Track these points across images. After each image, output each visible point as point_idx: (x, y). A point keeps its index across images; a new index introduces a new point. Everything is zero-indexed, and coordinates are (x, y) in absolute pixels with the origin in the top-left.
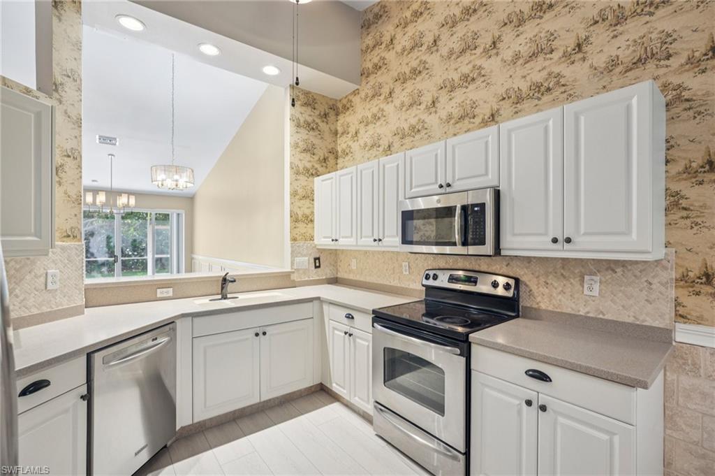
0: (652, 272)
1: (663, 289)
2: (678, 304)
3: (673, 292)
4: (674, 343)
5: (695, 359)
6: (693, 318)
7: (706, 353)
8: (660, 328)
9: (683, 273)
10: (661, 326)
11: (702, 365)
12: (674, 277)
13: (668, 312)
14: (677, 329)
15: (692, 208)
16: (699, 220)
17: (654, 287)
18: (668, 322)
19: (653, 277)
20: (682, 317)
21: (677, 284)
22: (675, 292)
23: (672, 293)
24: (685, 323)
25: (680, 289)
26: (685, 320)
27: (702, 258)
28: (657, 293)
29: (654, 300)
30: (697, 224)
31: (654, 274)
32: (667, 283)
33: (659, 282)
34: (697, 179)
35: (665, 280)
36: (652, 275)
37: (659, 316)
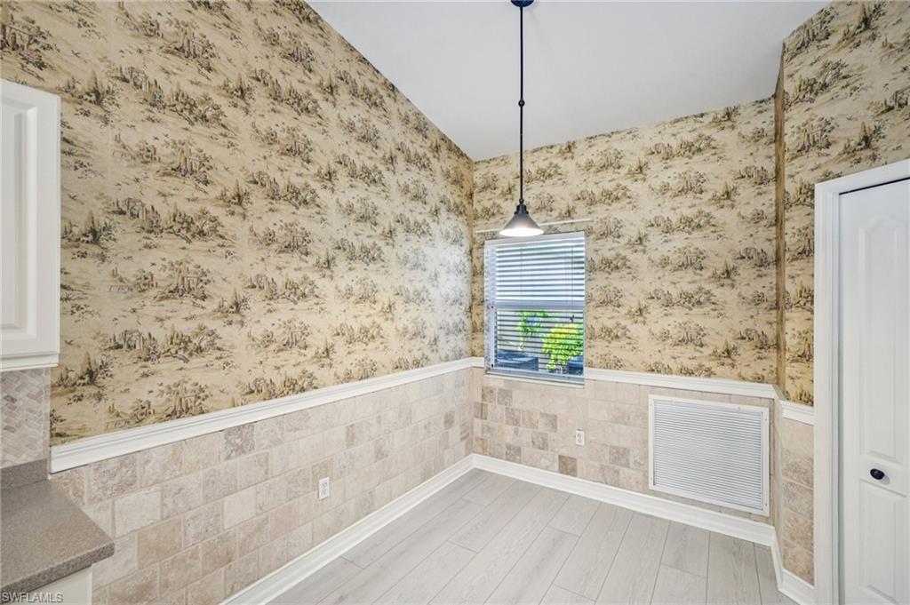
0: (16, 382)
1: (34, 403)
2: (54, 418)
3: (49, 404)
4: (50, 477)
5: (78, 486)
6: (74, 432)
7: (89, 471)
8: (30, 464)
9: (62, 375)
10: (30, 460)
11: (85, 490)
12: (50, 383)
13: (42, 435)
14: (53, 455)
15: (72, 287)
16: (81, 303)
17: (19, 404)
18: (41, 450)
19: (18, 389)
20: (58, 436)
21: (54, 392)
22: (51, 403)
23: (46, 407)
24: (63, 443)
25: (58, 398)
26: (63, 439)
27: (85, 352)
28: (25, 412)
29: (19, 426)
30: (79, 308)
31: (19, 383)
32: (40, 393)
33: (27, 396)
34: (79, 249)
35: (38, 390)
36: (17, 386)
37: (27, 446)
